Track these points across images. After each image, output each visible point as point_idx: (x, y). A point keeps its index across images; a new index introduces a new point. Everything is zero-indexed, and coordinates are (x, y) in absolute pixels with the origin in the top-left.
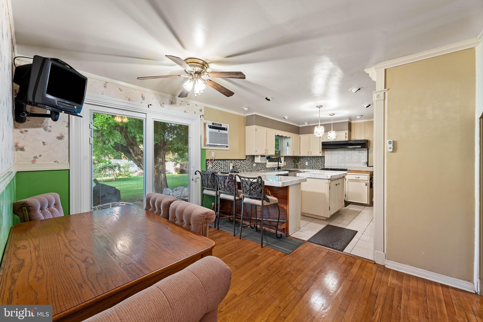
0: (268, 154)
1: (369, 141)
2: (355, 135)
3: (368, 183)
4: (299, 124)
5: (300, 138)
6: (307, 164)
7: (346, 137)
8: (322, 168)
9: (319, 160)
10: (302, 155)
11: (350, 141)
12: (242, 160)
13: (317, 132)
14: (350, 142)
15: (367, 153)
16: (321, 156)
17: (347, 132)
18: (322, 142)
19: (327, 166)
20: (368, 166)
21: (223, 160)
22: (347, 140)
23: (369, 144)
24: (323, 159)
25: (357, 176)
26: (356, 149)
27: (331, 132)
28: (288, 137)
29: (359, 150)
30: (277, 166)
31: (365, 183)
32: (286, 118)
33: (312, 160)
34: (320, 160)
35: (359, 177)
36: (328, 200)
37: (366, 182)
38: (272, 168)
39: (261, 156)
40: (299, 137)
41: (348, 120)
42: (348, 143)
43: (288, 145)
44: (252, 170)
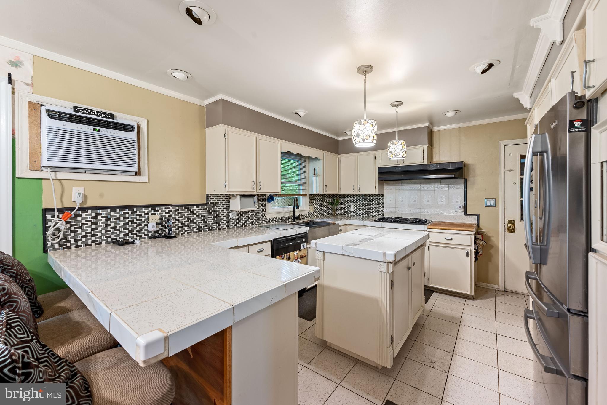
0: (260, 191)
1: (468, 164)
2: (439, 153)
3: (471, 251)
4: (338, 135)
5: (340, 161)
6: (352, 208)
7: (424, 157)
8: (380, 216)
9: (374, 201)
10: (343, 192)
11: (431, 165)
12: (192, 205)
13: (358, 135)
14: (432, 168)
15: (464, 188)
16: (377, 193)
17: (426, 147)
18: (378, 168)
19: (388, 212)
20: (466, 214)
21: (122, 208)
22: (426, 162)
23: (469, 171)
24: (380, 199)
25: (449, 236)
26: (442, 180)
27: (394, 141)
28: (313, 157)
29: (448, 184)
30: (292, 214)
31: (465, 252)
32: (301, 114)
33: (362, 201)
34: (376, 202)
35: (452, 239)
36: (387, 320)
37: (467, 250)
38: (282, 218)
39: (243, 196)
40: (338, 158)
41: (427, 124)
42: (428, 168)
43: (315, 174)
44: (227, 228)
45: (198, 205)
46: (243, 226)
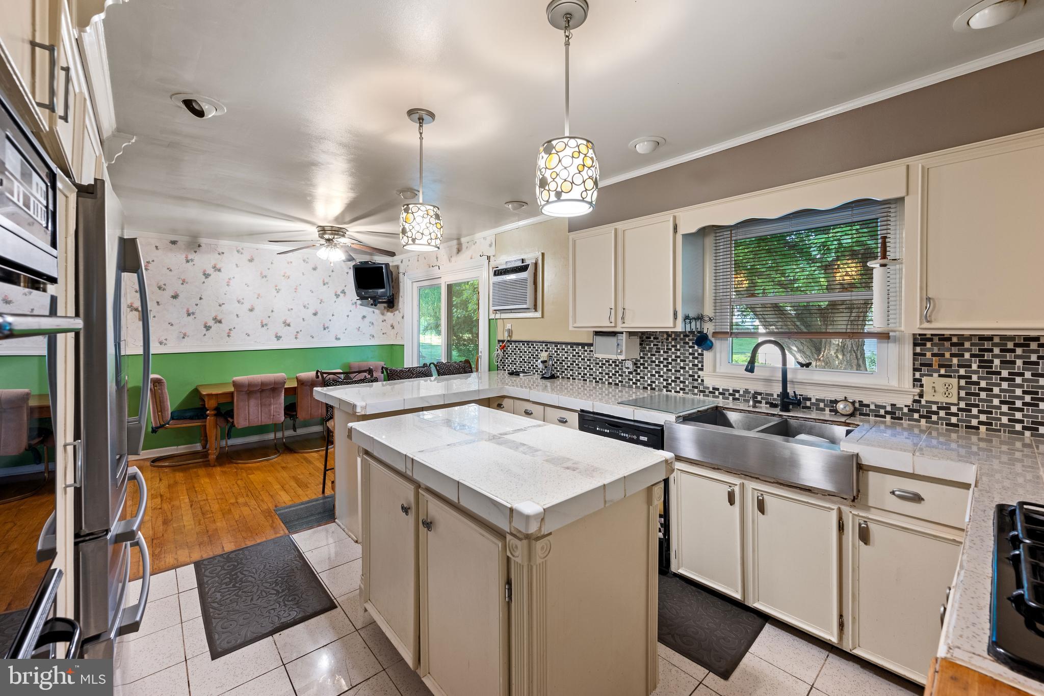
0: (625, 325)
12: (578, 344)
21: (528, 342)
44: (620, 384)
45: (583, 345)
46: (649, 388)
